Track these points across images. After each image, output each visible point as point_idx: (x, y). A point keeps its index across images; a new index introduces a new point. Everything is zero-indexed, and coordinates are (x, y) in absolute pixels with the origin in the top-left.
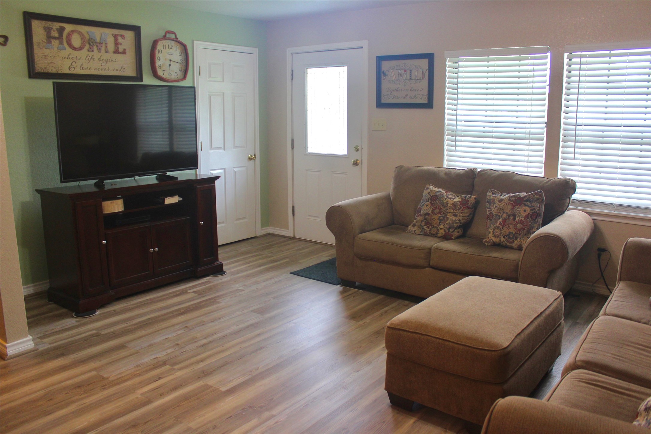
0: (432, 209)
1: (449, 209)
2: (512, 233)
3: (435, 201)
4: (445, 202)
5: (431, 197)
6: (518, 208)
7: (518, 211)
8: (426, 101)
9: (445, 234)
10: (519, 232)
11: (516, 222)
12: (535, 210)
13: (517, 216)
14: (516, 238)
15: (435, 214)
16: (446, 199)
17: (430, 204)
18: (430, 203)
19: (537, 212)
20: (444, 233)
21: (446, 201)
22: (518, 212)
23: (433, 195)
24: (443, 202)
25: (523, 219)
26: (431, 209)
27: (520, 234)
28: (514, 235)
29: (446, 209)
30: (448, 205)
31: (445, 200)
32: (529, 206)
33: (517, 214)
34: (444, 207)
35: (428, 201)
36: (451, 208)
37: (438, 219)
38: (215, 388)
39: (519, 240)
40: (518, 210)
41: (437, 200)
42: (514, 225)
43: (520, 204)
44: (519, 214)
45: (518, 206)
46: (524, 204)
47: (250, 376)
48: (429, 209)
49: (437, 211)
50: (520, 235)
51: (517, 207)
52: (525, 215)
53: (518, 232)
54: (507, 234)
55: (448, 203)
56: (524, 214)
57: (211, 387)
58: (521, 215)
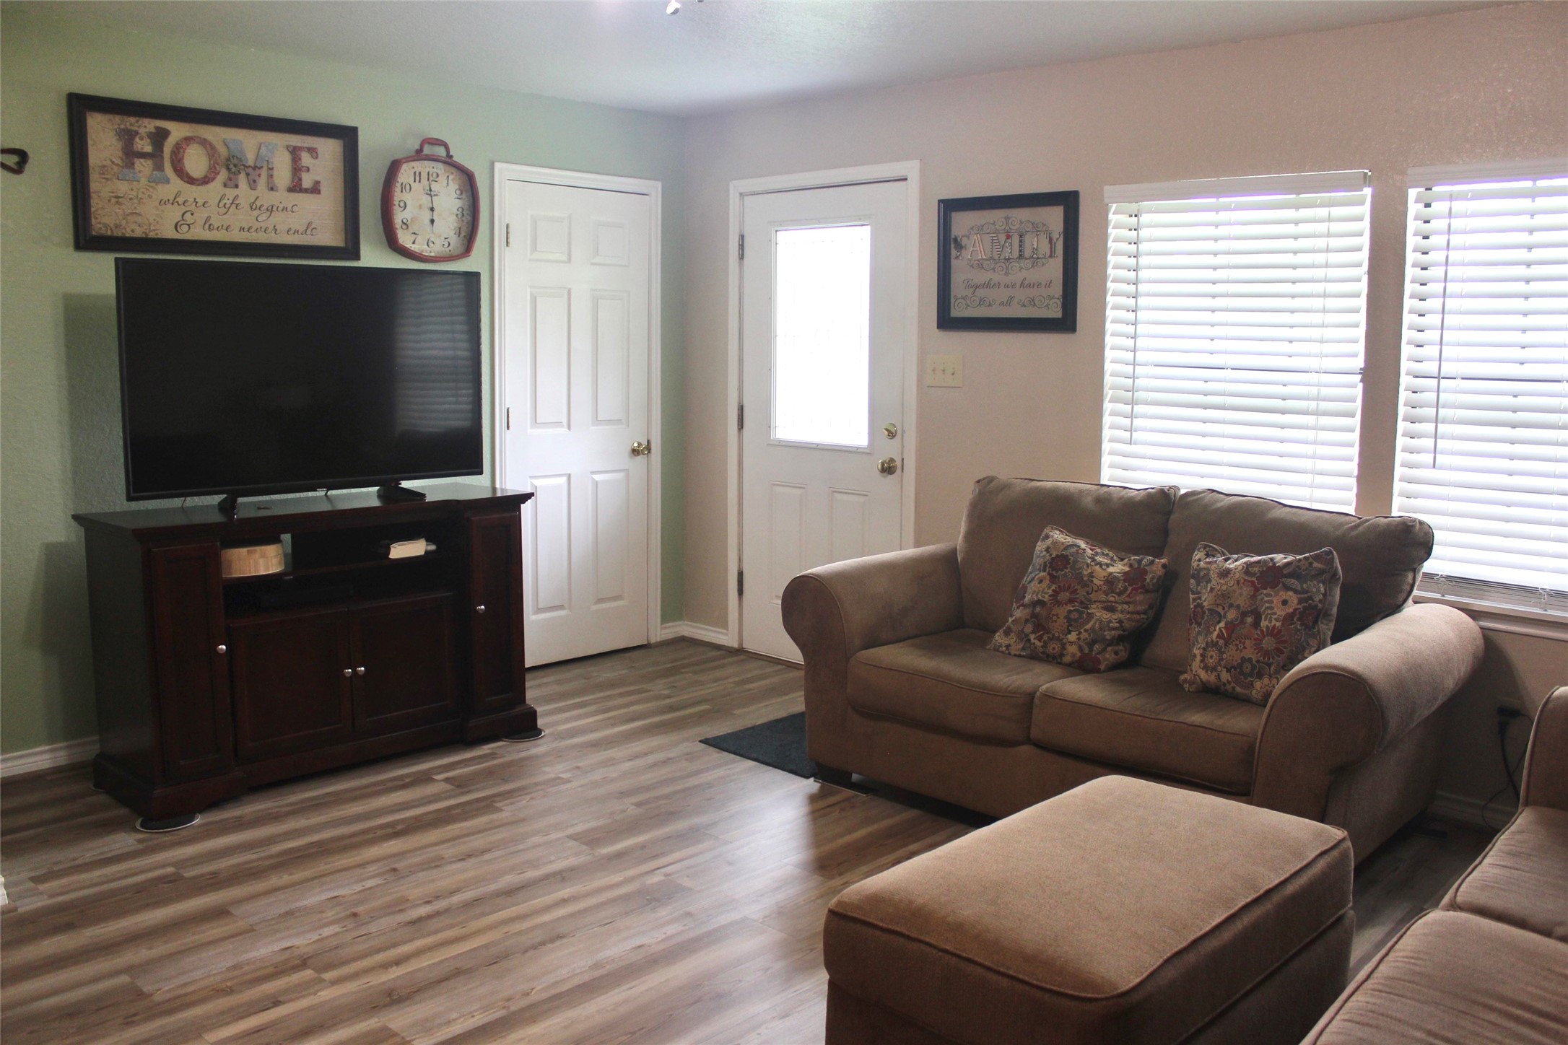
0: (1053, 590)
1: (1096, 591)
2: (1250, 660)
3: (1062, 570)
4: (1085, 573)
5: (1053, 559)
6: (1268, 595)
7: (1268, 602)
8: (1055, 312)
9: (1080, 657)
10: (1269, 659)
11: (1262, 631)
12: (1311, 602)
13: (1263, 617)
14: (1260, 676)
15: (1059, 604)
16: (1088, 567)
17: (1048, 577)
18: (1049, 574)
19: (1316, 606)
20: (1079, 654)
21: (1089, 571)
22: (1267, 605)
23: (1057, 556)
24: (1081, 573)
25: (1278, 624)
26: (1050, 592)
27: (1269, 665)
28: (1253, 667)
29: (1088, 593)
30: (1092, 581)
31: (1085, 567)
32: (1296, 592)
33: (1264, 611)
34: (1083, 587)
35: (1044, 571)
36: (1100, 590)
37: (1065, 617)
38: (403, 1038)
39: (1266, 680)
40: (1266, 599)
41: (1067, 568)
42: (1255, 639)
43: (1274, 586)
44: (1269, 612)
45: (1268, 591)
46: (1283, 583)
47: (502, 1013)
48: (1046, 591)
49: (1064, 596)
50: (1270, 669)
51: (1265, 592)
52: (1283, 614)
53: (1264, 658)
54: (1235, 663)
55: (1093, 577)
56: (1281, 612)
57: (395, 1035)
58: (1275, 614)
